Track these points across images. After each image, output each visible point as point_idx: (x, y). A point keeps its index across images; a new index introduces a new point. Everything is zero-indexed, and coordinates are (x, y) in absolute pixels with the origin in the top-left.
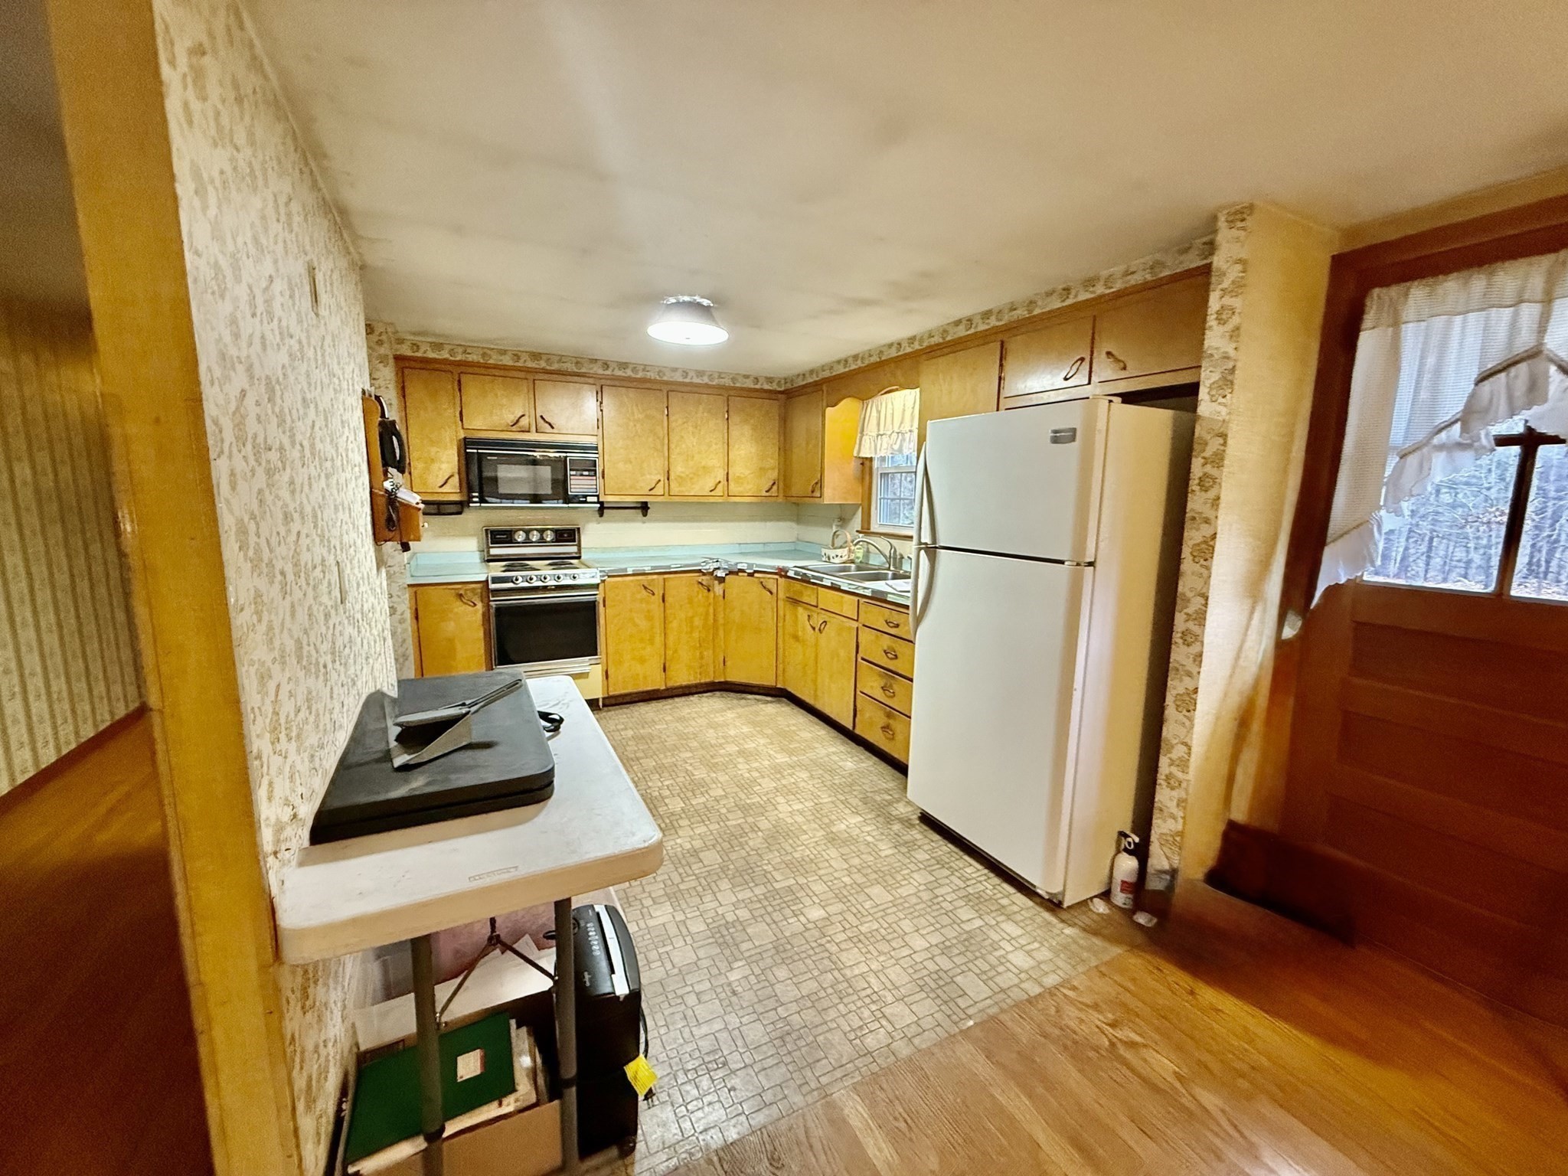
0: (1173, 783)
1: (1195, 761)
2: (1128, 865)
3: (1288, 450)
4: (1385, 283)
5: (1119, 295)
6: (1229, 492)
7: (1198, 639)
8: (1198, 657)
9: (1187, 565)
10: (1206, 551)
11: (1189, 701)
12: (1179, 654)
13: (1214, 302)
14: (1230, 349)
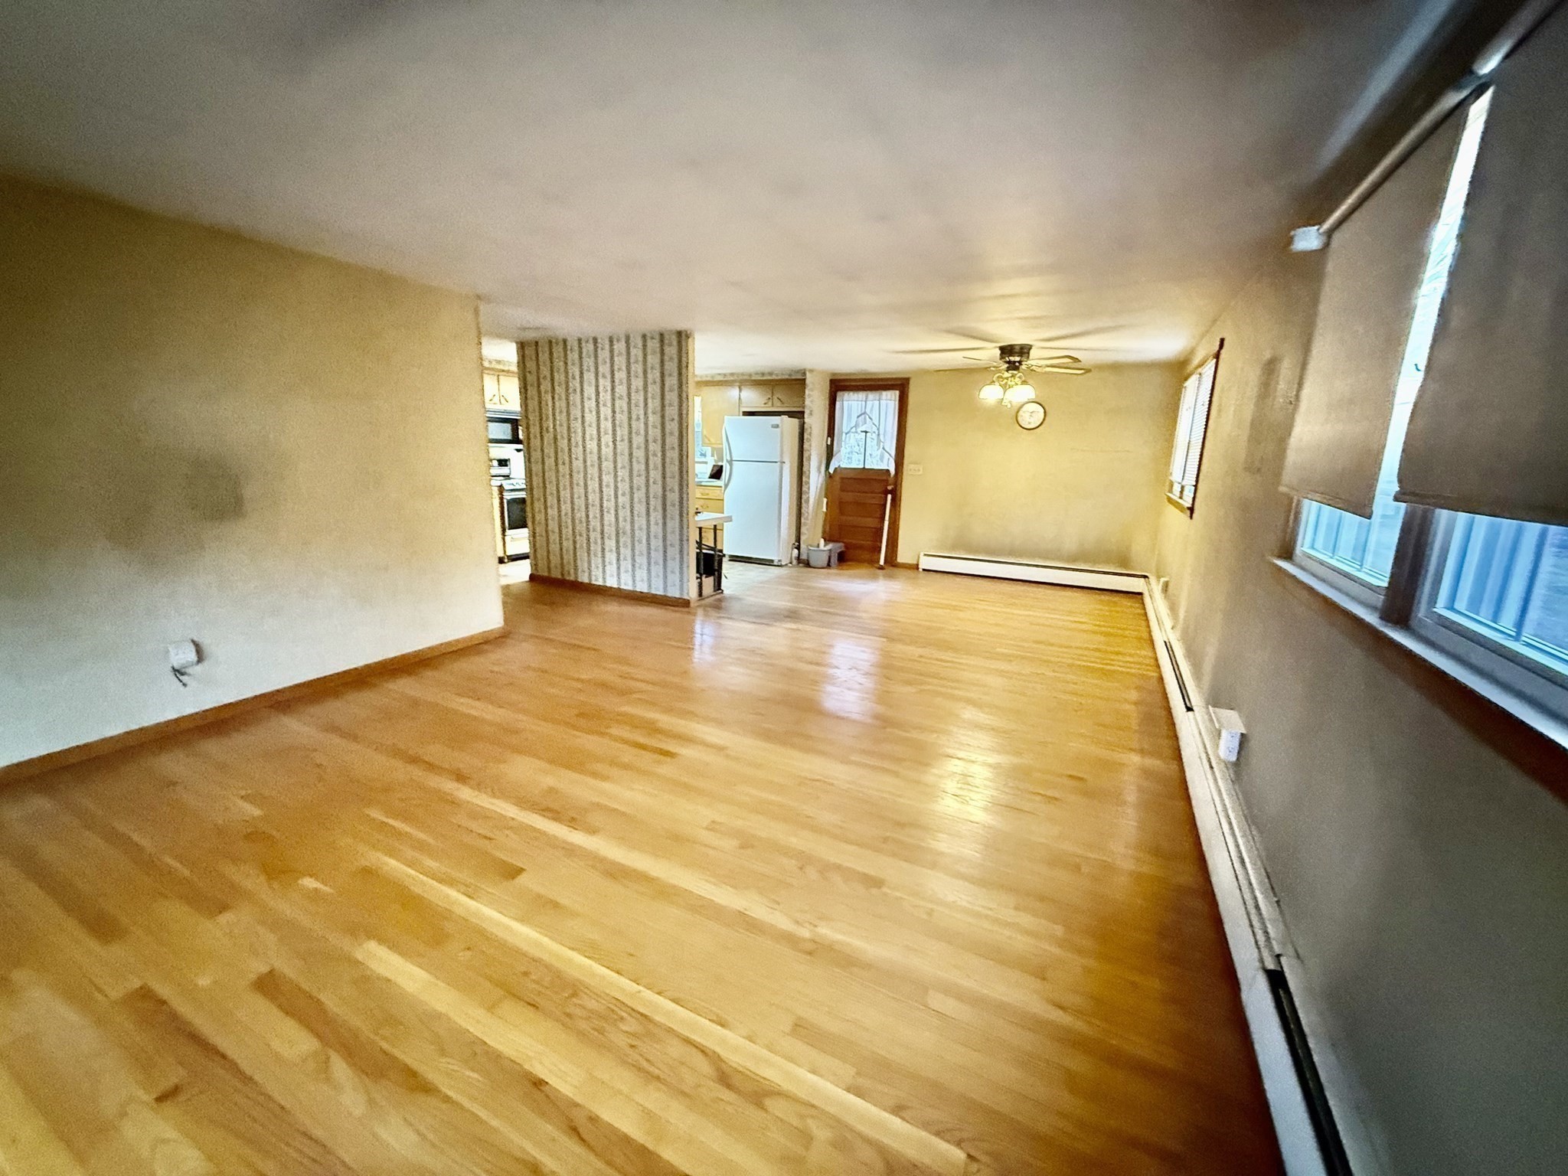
0: (805, 524)
1: (810, 517)
2: (796, 551)
3: (824, 431)
4: (841, 390)
5: (781, 380)
6: (814, 444)
7: (809, 483)
8: (809, 488)
9: (805, 463)
10: (809, 459)
11: (807, 501)
12: (804, 489)
13: (807, 392)
14: (811, 405)
